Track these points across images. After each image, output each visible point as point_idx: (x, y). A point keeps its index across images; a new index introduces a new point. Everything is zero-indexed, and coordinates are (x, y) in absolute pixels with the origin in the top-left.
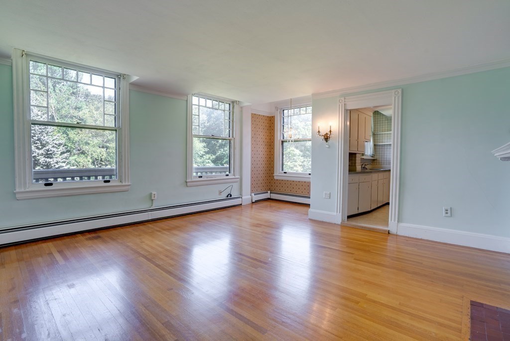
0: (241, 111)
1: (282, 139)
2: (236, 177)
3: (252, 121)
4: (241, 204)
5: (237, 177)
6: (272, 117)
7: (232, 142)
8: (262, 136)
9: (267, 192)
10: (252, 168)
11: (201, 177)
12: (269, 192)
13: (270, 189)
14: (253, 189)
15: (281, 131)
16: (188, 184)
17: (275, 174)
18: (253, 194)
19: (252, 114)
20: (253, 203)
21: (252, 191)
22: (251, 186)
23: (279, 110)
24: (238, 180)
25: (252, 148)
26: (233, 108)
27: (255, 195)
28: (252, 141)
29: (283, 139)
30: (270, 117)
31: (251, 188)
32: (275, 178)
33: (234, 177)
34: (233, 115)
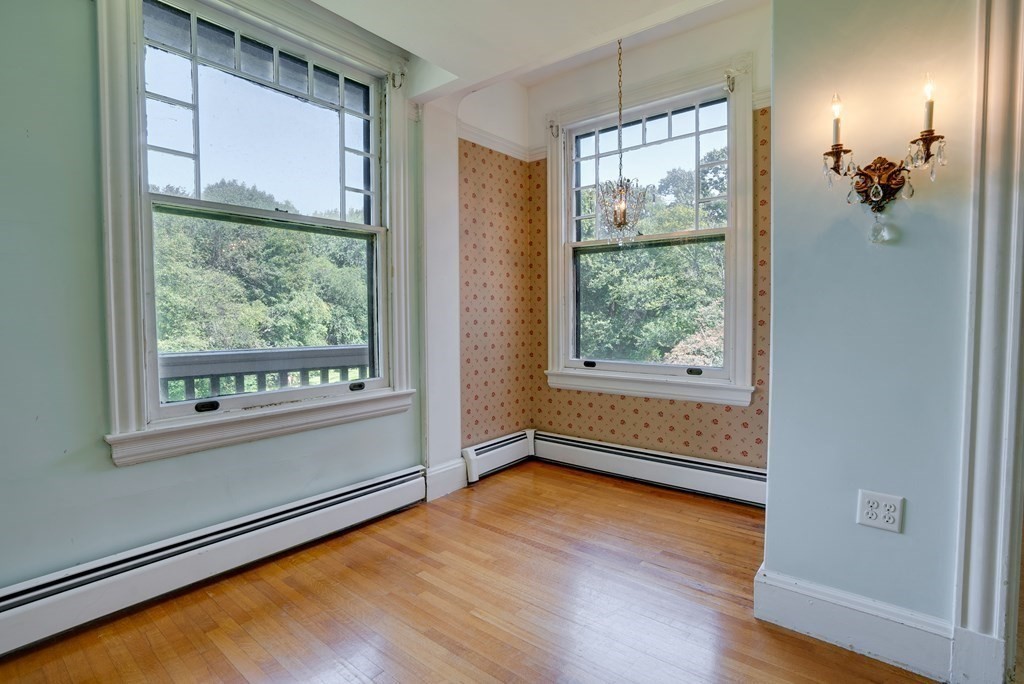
0: (418, 122)
1: (574, 240)
2: (398, 392)
3: (462, 169)
4: (424, 500)
5: (404, 391)
6: (538, 163)
7: (379, 244)
8: (500, 230)
9: (524, 436)
10: (464, 350)
11: (213, 406)
12: (530, 433)
13: (532, 424)
14: (472, 432)
15: (569, 211)
16: (117, 453)
17: (551, 370)
18: (471, 451)
19: (463, 143)
20: (470, 484)
21: (467, 439)
22: (462, 418)
23: (561, 136)
24: (409, 401)
25: (463, 272)
26: (382, 104)
27: (479, 452)
28: (463, 245)
29: (579, 239)
30: (529, 165)
31: (465, 426)
32: (553, 382)
33: (388, 392)
34: (381, 132)
